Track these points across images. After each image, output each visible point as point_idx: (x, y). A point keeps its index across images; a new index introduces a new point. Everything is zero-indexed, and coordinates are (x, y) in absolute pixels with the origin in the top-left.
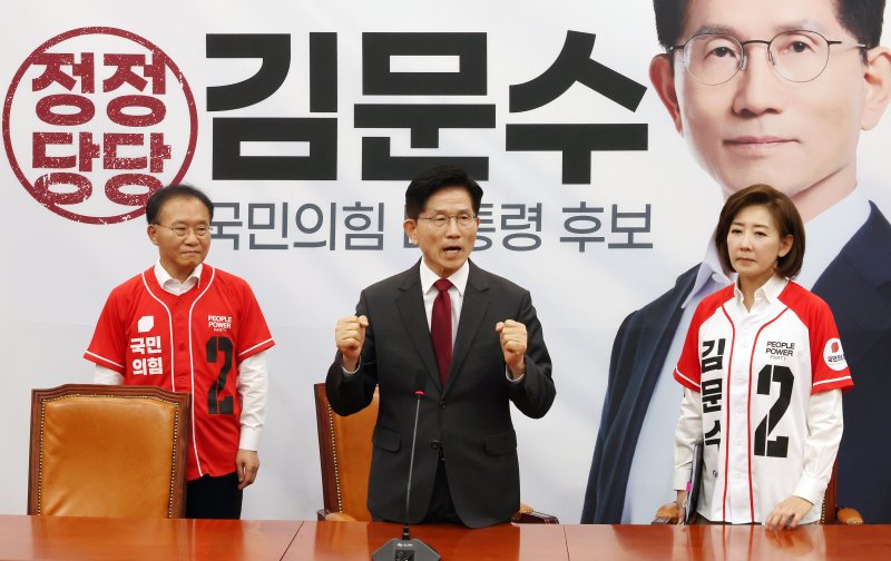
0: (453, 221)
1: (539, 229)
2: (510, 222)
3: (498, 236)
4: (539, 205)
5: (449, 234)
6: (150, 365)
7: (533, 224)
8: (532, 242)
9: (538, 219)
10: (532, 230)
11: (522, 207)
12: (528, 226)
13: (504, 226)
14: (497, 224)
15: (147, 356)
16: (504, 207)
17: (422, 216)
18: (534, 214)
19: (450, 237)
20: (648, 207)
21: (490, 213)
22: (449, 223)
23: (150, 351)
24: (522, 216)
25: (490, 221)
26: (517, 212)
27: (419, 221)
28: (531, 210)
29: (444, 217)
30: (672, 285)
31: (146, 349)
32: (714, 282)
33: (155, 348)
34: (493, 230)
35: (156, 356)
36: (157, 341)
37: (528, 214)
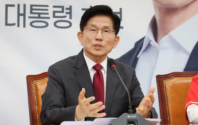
1: (71, 18)
2: (57, 14)
3: (51, 21)
4: (71, 7)
5: (97, 38)
7: (68, 16)
8: (67, 24)
9: (70, 13)
10: (68, 19)
11: (62, 7)
12: (65, 17)
13: (54, 16)
14: (51, 15)
16: (54, 7)
18: (68, 11)
20: (121, 9)
21: (47, 10)
22: (98, 32)
24: (62, 12)
25: (48, 14)
26: (60, 9)
28: (67, 9)
30: (132, 46)
32: (151, 45)
34: (49, 18)
37: (65, 11)
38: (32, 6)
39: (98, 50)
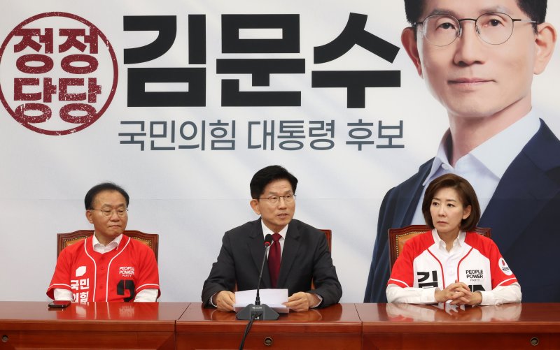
0: (282, 199)
1: (333, 136)
2: (314, 132)
3: (307, 141)
4: (333, 121)
5: (280, 207)
6: (81, 297)
7: (329, 133)
8: (328, 144)
9: (332, 130)
10: (328, 137)
11: (322, 123)
12: (326, 135)
13: (311, 135)
14: (306, 133)
15: (80, 291)
16: (311, 122)
17: (262, 196)
18: (330, 127)
19: (281, 209)
20: (401, 122)
21: (302, 127)
22: (279, 200)
23: (82, 288)
24: (322, 128)
25: (303, 132)
26: (319, 125)
27: (260, 200)
28: (328, 124)
29: (276, 197)
31: (79, 287)
32: (443, 169)
33: (84, 286)
34: (304, 137)
35: (85, 291)
36: (86, 282)
37: (326, 127)
38: (282, 122)
39: (283, 219)
